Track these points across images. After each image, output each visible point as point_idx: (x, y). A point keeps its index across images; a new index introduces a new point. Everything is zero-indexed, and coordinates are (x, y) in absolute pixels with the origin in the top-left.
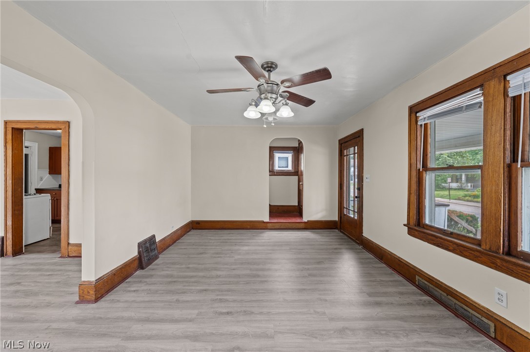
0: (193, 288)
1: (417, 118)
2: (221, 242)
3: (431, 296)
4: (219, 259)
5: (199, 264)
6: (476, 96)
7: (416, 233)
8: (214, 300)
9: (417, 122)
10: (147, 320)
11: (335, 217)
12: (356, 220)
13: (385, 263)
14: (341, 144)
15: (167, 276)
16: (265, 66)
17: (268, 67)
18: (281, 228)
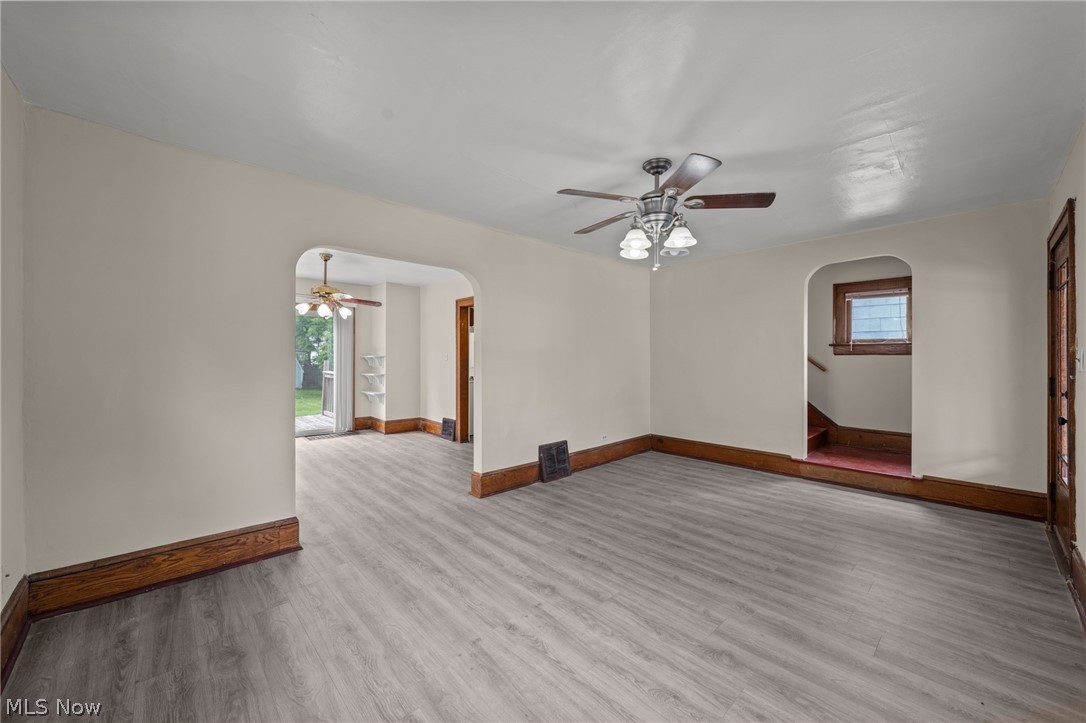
0: (573, 517)
2: (676, 478)
4: (644, 498)
5: (610, 496)
8: (580, 538)
10: (504, 528)
15: (558, 497)
18: (836, 480)
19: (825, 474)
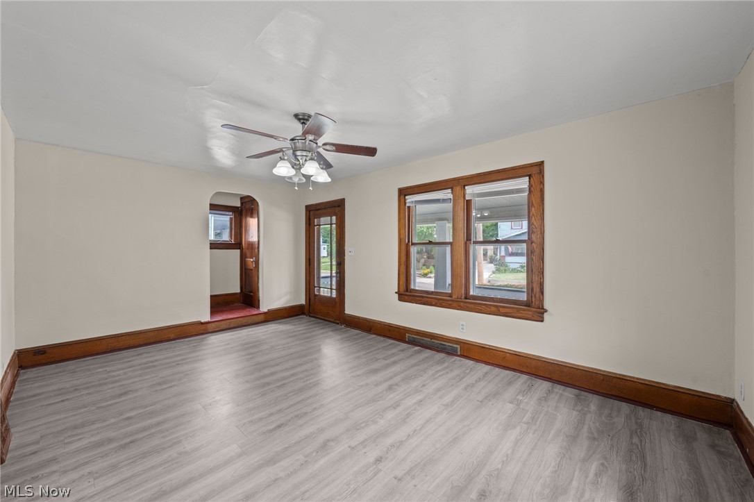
1: (405, 200)
3: (419, 346)
6: (447, 194)
7: (406, 297)
9: (405, 204)
11: (302, 300)
12: (335, 298)
13: (374, 334)
14: (310, 211)
16: (301, 117)
17: (303, 119)
18: (230, 327)
19: (223, 325)
